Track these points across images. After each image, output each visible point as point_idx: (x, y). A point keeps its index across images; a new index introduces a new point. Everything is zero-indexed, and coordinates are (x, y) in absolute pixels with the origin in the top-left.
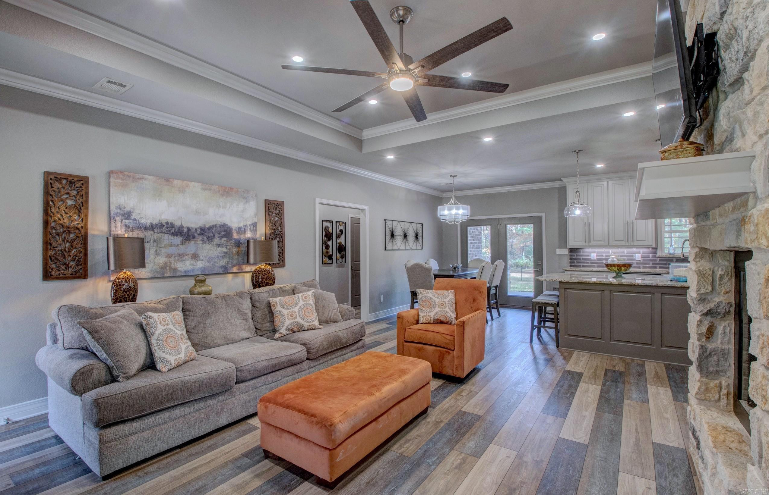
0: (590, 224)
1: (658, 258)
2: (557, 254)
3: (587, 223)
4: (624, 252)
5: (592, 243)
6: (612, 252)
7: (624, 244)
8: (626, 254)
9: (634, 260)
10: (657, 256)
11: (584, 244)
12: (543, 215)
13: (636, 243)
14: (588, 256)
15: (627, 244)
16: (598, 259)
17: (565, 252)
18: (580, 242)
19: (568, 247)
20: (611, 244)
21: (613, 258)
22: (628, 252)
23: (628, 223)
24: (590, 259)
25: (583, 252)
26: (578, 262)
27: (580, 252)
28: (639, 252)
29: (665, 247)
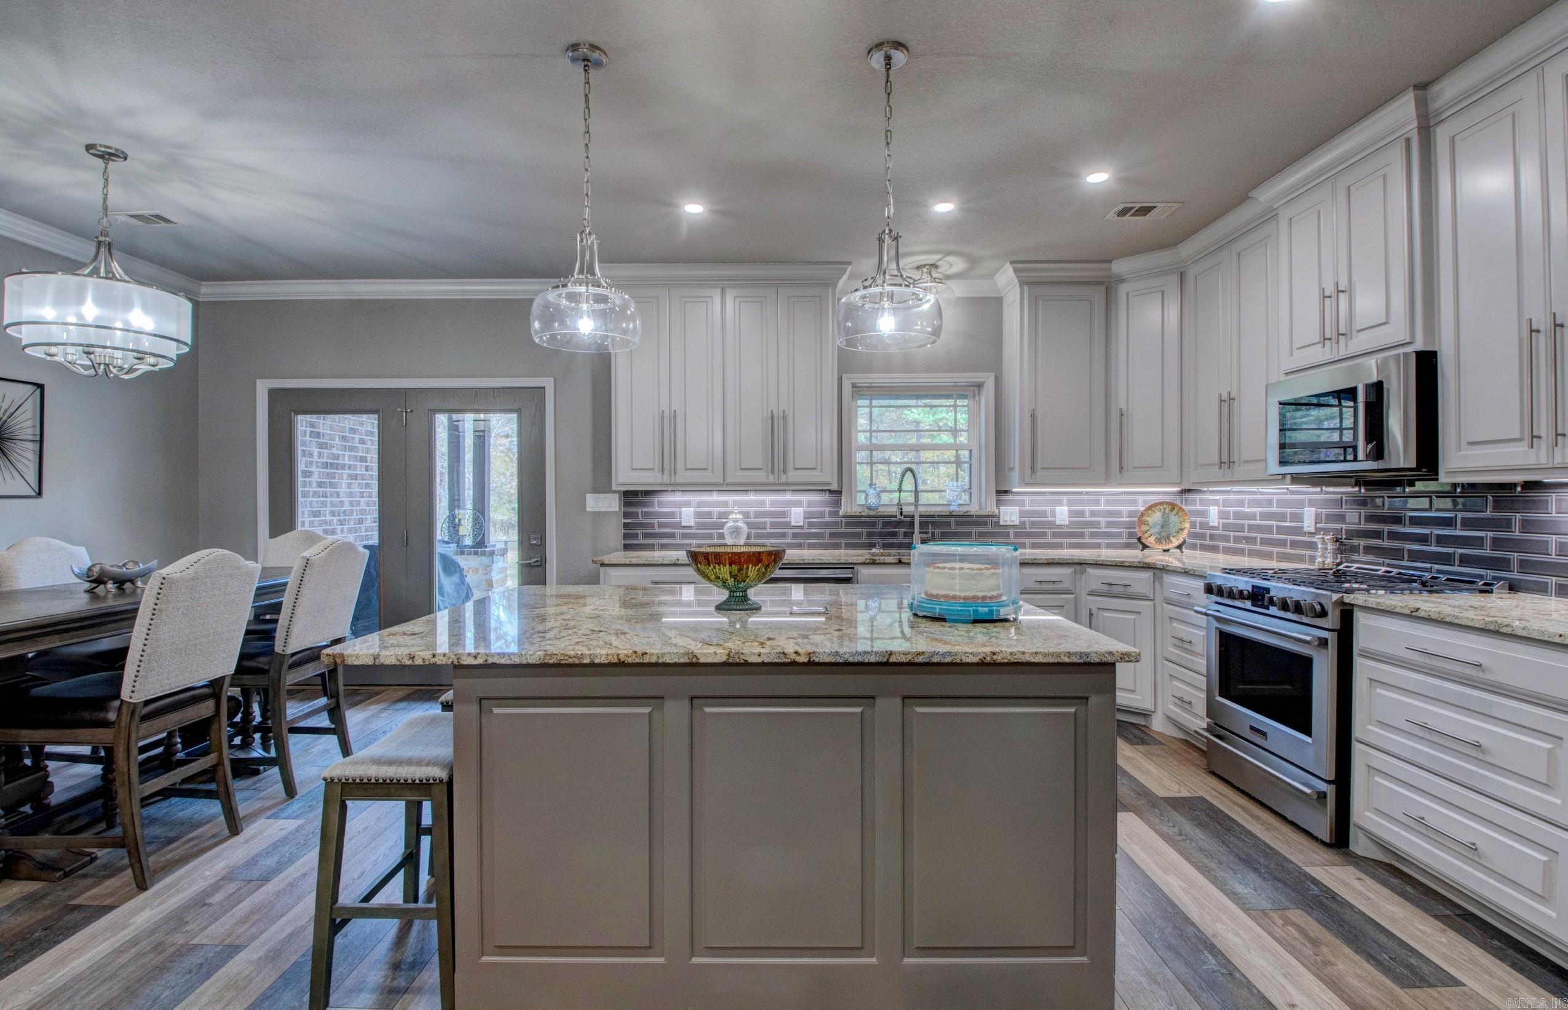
0: (675, 417)
1: (844, 520)
2: (588, 509)
3: (667, 414)
4: (762, 503)
5: (682, 476)
6: (736, 503)
7: (764, 480)
8: (768, 509)
9: (788, 525)
10: (841, 513)
11: (659, 480)
12: (548, 383)
13: (793, 476)
14: (672, 515)
15: (771, 479)
16: (699, 526)
17: (611, 504)
18: (649, 473)
19: (614, 488)
20: (729, 480)
21: (736, 521)
22: (773, 503)
23: (772, 417)
24: (678, 525)
25: (661, 504)
26: (646, 536)
27: (652, 504)
28: (798, 504)
29: (858, 489)
